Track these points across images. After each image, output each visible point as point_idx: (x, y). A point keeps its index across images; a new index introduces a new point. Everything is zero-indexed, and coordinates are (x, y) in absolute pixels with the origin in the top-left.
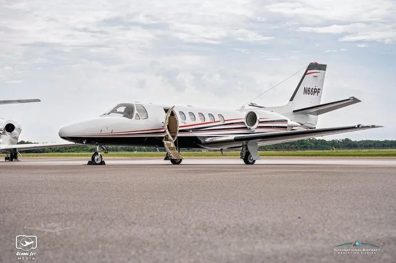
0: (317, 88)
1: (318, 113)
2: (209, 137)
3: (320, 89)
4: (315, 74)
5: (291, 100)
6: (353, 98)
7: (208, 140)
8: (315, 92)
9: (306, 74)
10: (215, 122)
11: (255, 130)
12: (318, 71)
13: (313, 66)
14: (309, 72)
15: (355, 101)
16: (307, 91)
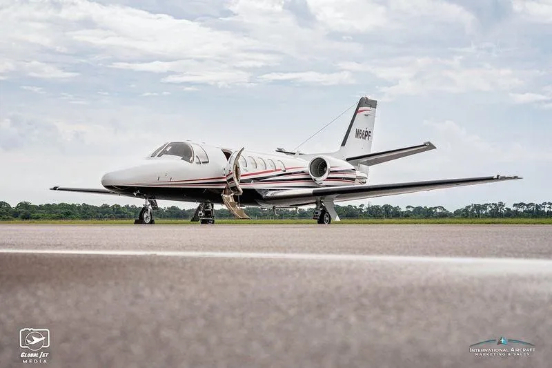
0: (368, 130)
1: (369, 164)
2: (270, 190)
3: (370, 132)
4: (365, 113)
5: (343, 144)
6: (429, 143)
7: (269, 194)
8: (366, 136)
9: (357, 111)
10: (276, 170)
11: (323, 182)
12: (368, 108)
13: (364, 102)
14: (360, 109)
15: (429, 146)
16: (358, 134)
